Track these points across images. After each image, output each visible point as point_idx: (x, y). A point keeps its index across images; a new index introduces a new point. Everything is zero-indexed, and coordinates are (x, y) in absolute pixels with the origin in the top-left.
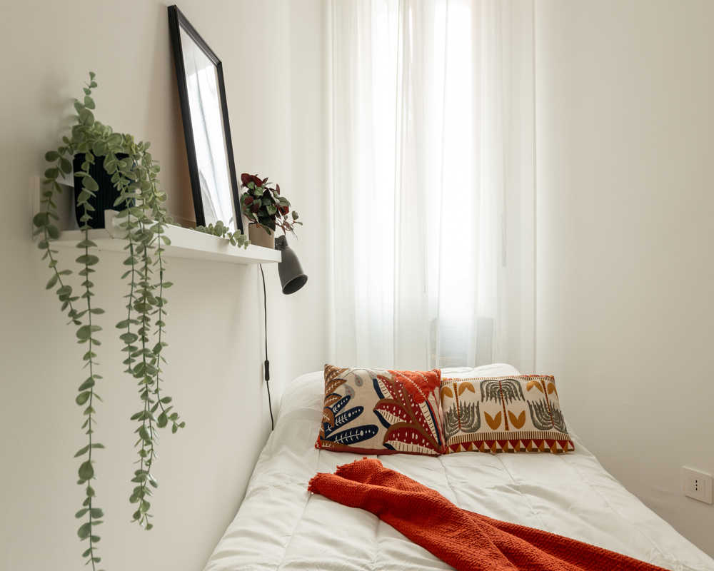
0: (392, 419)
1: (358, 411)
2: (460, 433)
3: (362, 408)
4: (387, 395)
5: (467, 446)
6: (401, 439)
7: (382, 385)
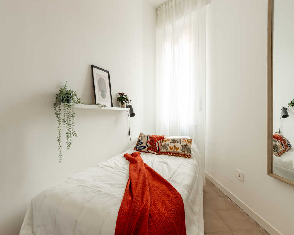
0: (149, 145)
1: (143, 143)
2: (163, 150)
3: (143, 142)
4: (149, 140)
5: (165, 153)
6: (150, 150)
7: (149, 138)
